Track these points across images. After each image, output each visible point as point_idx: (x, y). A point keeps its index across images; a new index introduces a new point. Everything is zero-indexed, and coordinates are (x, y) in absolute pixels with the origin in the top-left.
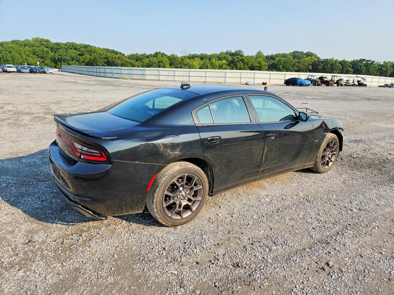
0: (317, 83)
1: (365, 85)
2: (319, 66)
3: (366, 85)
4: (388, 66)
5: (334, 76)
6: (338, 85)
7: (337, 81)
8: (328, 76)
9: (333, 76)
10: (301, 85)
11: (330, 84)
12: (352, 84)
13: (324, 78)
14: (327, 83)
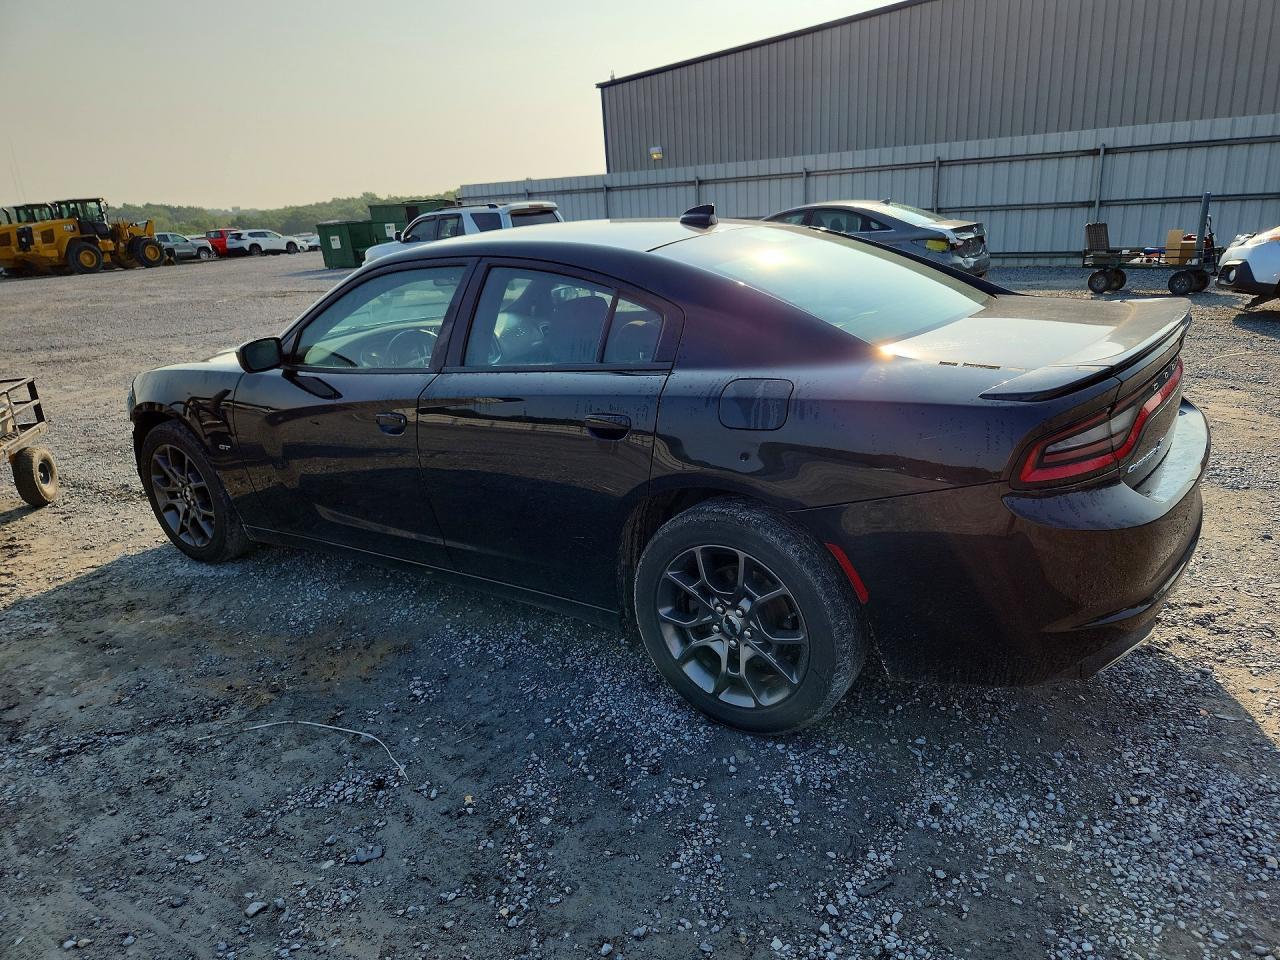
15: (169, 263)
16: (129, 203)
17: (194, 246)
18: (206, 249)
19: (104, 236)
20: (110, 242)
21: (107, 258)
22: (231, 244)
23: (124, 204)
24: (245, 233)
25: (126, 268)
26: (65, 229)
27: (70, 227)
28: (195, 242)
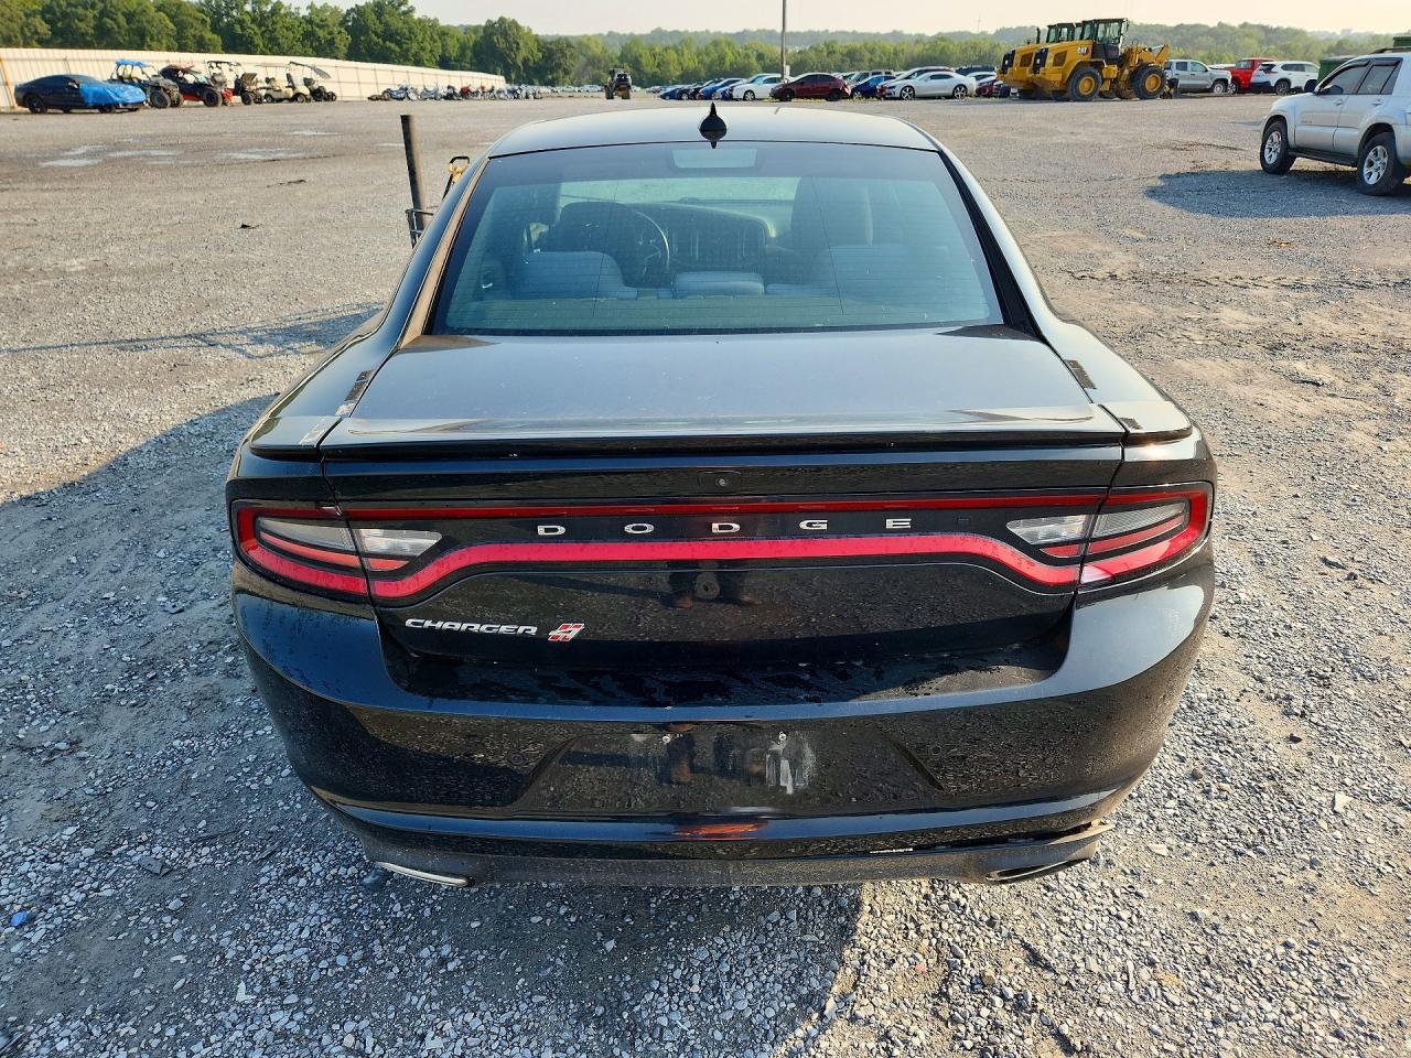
0: (167, 97)
1: (330, 97)
2: (81, 20)
3: (333, 94)
4: (330, 22)
5: (217, 63)
6: (246, 101)
7: (237, 82)
8: (198, 65)
9: (214, 65)
10: (106, 106)
11: (220, 96)
12: (291, 93)
13: (185, 71)
14: (205, 93)
15: (1167, 96)
16: (1224, 22)
17: (1211, 76)
18: (1224, 81)
19: (1110, 62)
20: (1116, 67)
21: (1106, 87)
22: (1259, 76)
23: (1220, 24)
24: (1279, 63)
25: (1122, 98)
26: (1079, 51)
27: (1084, 50)
28: (1215, 72)
